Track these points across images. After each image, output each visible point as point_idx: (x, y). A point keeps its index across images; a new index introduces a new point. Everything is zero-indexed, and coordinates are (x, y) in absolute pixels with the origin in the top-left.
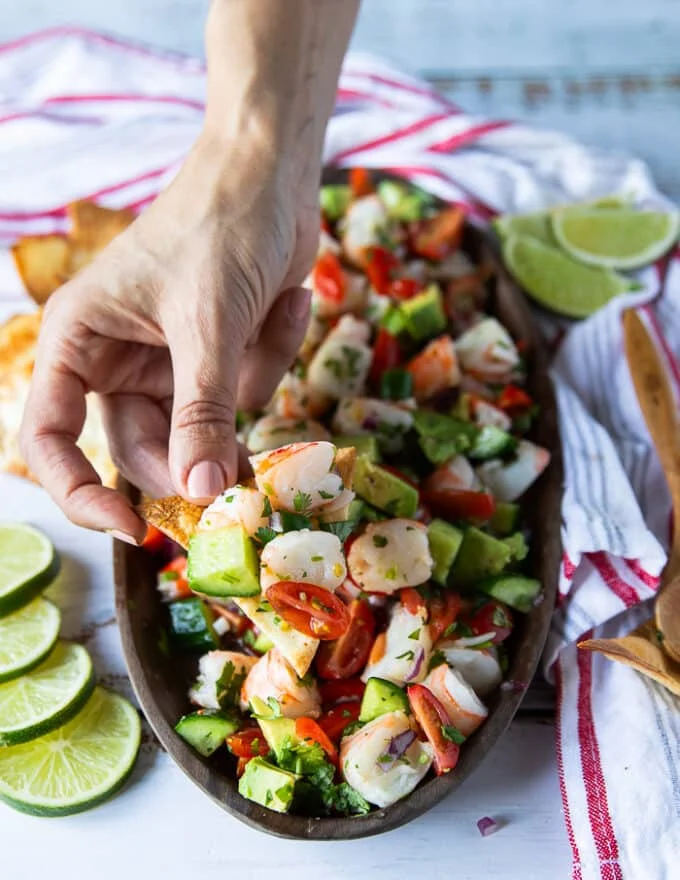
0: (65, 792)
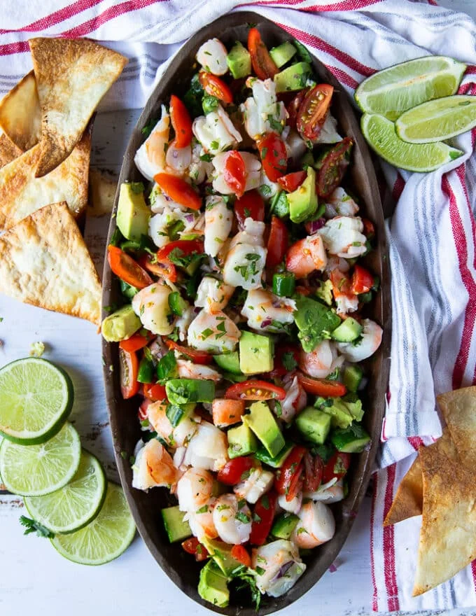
0: (99, 555)
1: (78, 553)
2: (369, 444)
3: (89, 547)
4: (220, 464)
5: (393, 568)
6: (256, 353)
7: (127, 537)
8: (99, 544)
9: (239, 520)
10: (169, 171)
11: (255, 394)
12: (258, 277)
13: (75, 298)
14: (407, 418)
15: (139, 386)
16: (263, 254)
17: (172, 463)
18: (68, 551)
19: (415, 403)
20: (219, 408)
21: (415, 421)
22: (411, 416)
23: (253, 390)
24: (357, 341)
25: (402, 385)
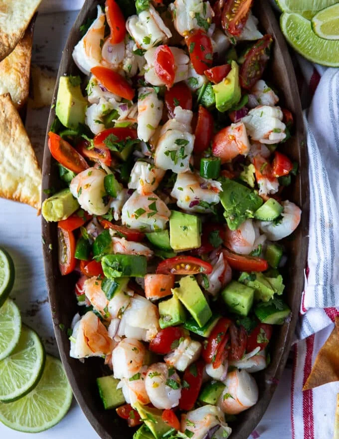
0: (38, 423)
1: (18, 421)
2: (289, 316)
3: (29, 416)
4: (151, 334)
5: (312, 433)
6: (186, 231)
7: (63, 406)
8: (37, 414)
9: (170, 386)
10: (105, 64)
11: (184, 269)
12: (186, 161)
13: (17, 184)
14: (325, 290)
15: (76, 263)
16: (191, 139)
17: (106, 334)
18: (8, 419)
19: (332, 276)
20: (150, 282)
21: (332, 292)
22: (328, 288)
23: (183, 265)
24: (278, 220)
25: (319, 260)
